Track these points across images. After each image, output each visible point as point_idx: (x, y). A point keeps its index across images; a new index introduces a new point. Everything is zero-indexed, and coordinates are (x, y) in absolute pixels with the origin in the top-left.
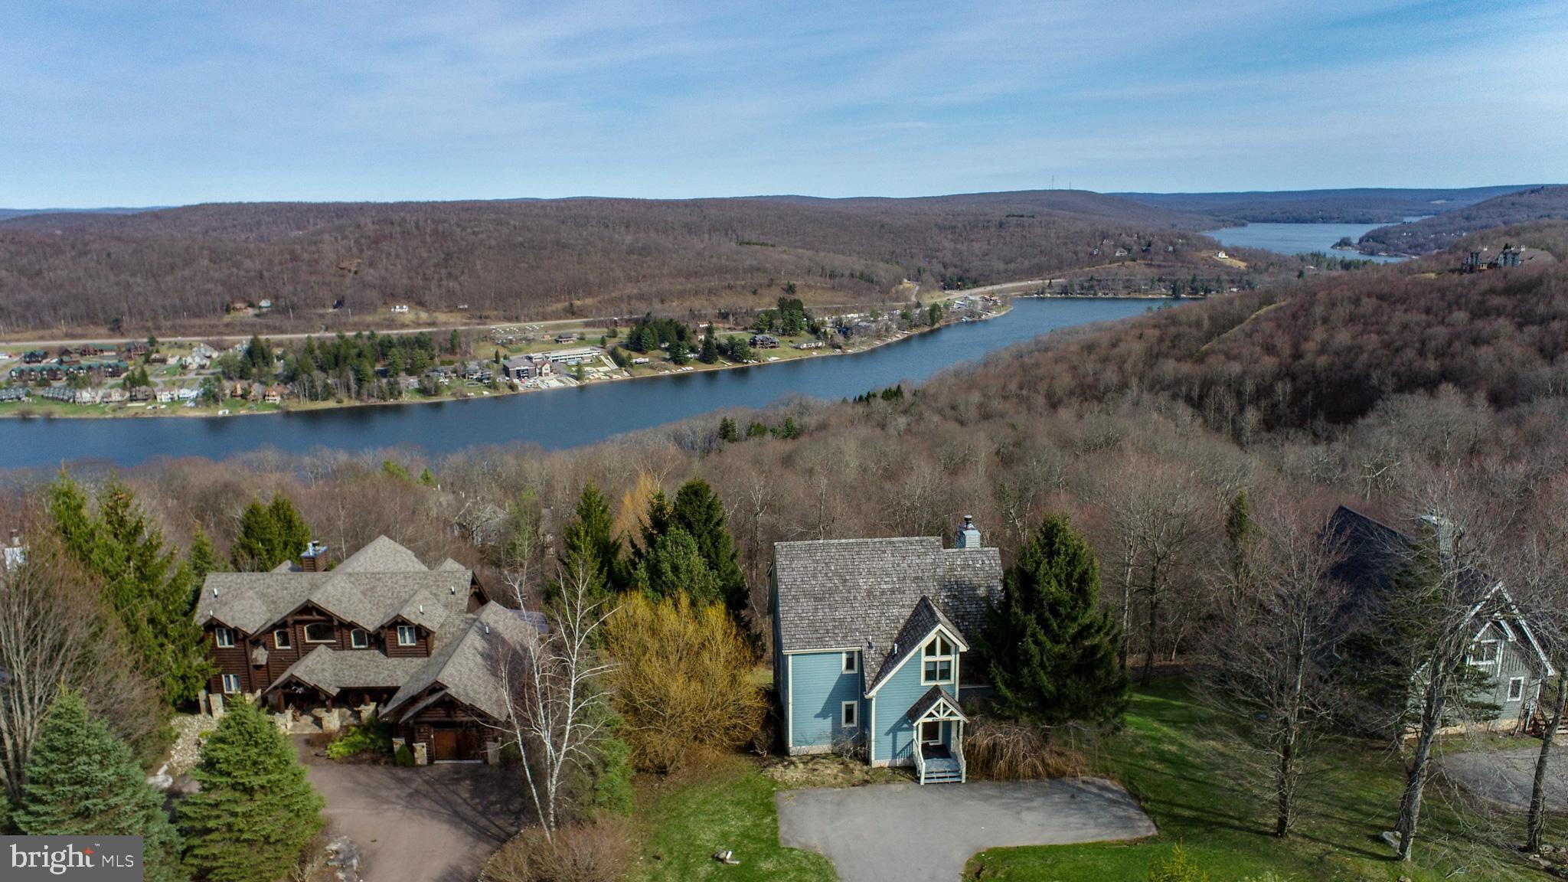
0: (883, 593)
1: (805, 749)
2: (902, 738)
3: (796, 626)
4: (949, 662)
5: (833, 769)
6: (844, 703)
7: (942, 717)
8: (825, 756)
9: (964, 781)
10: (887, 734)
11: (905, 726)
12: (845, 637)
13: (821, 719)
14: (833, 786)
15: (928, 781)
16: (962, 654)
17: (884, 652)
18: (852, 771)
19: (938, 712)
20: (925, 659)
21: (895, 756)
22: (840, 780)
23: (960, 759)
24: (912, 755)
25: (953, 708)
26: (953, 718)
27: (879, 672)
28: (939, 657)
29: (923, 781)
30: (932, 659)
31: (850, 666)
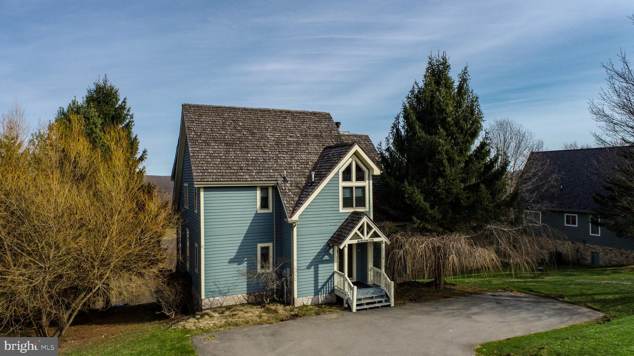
0: (289, 143)
1: (218, 300)
2: (325, 270)
3: (208, 162)
4: (363, 188)
5: (254, 312)
6: (259, 246)
7: (366, 238)
8: (242, 305)
9: (393, 305)
10: (309, 267)
11: (326, 257)
12: (259, 172)
13: (235, 265)
14: (260, 324)
15: (359, 308)
16: (375, 177)
17: (300, 185)
18: (276, 311)
19: (362, 233)
20: (342, 184)
21: (317, 292)
22: (265, 318)
23: (383, 286)
24: (333, 290)
25: (375, 229)
26: (376, 240)
27: (299, 200)
28: (354, 183)
29: (354, 308)
30: (348, 184)
31: (264, 204)
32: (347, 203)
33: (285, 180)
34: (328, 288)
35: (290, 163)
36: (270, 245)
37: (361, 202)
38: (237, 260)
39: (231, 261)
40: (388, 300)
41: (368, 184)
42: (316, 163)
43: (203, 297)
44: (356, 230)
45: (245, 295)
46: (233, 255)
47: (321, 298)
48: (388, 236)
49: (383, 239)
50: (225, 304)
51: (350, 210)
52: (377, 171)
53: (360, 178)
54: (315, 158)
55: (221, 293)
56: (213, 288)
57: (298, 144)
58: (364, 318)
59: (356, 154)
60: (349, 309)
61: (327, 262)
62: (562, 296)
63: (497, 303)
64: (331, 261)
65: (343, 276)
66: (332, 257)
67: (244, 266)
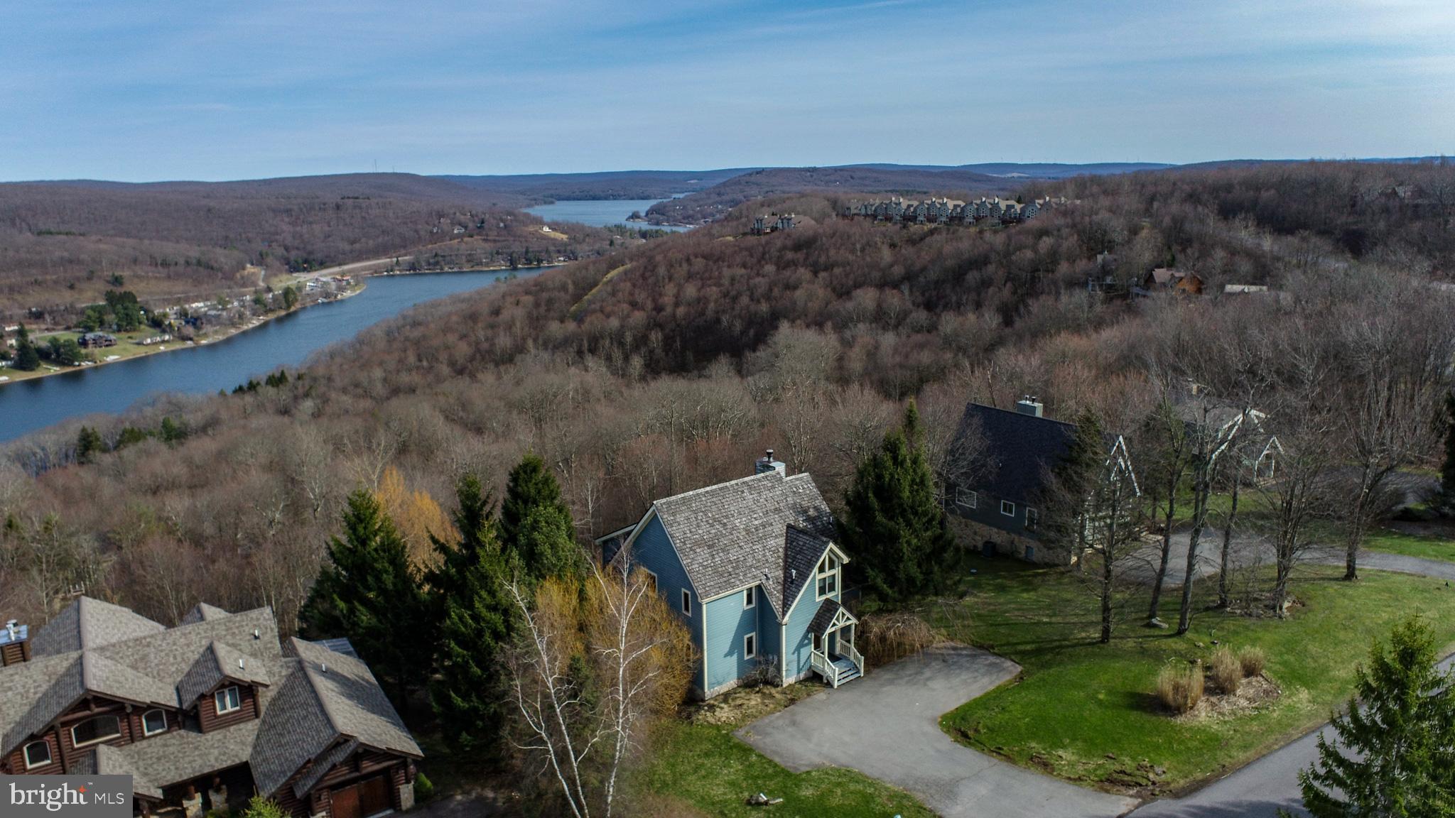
0: (757, 528)
1: (717, 690)
2: (805, 652)
4: (834, 576)
5: (755, 699)
6: (746, 637)
7: (841, 624)
8: (739, 689)
9: (864, 677)
10: (794, 652)
11: (806, 641)
12: (745, 575)
13: (728, 658)
14: (769, 713)
15: (840, 684)
16: (843, 564)
17: (780, 581)
18: (772, 696)
19: (839, 620)
20: (819, 578)
21: (800, 671)
22: (770, 706)
23: (852, 658)
24: (811, 666)
25: (848, 614)
26: (848, 623)
27: (784, 599)
28: (828, 573)
29: (836, 684)
30: (823, 576)
31: (749, 602)
32: (822, 591)
33: (768, 579)
34: (807, 666)
35: (764, 556)
36: (753, 634)
37: (832, 588)
38: (730, 653)
39: (726, 656)
40: (858, 672)
41: (837, 571)
42: (786, 549)
43: (706, 690)
44: (834, 620)
45: (736, 681)
46: (727, 649)
47: (802, 676)
48: (858, 617)
49: (853, 621)
50: (722, 692)
51: (824, 597)
52: (846, 560)
53: (832, 566)
54: (782, 541)
55: (719, 683)
56: (713, 680)
57: (764, 527)
58: (847, 696)
59: (831, 550)
60: (829, 684)
61: (806, 645)
62: (992, 647)
63: (944, 661)
64: (809, 643)
65: (823, 658)
66: (809, 640)
67: (735, 657)
